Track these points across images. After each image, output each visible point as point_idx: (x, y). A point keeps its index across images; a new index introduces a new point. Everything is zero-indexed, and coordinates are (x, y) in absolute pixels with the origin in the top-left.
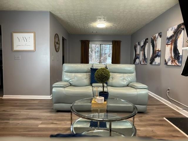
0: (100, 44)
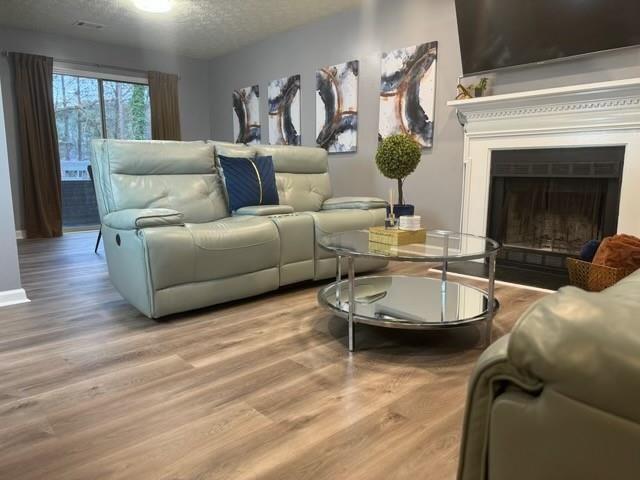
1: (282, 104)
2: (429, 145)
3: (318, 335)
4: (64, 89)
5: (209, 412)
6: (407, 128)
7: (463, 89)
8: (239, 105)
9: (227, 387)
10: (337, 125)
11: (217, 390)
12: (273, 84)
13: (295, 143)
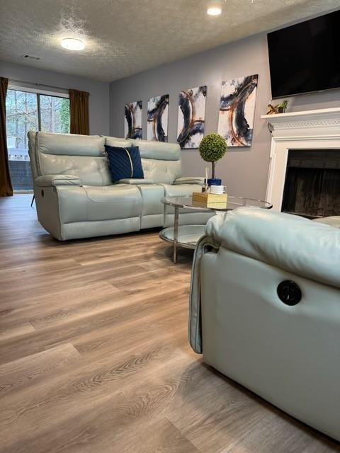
0: (38, 95)
1: (156, 114)
2: (249, 145)
3: (157, 255)
4: (16, 100)
5: (85, 285)
6: (236, 133)
7: (272, 107)
8: (128, 114)
9: (99, 275)
10: (191, 129)
11: (93, 276)
12: (151, 100)
13: (163, 141)
